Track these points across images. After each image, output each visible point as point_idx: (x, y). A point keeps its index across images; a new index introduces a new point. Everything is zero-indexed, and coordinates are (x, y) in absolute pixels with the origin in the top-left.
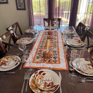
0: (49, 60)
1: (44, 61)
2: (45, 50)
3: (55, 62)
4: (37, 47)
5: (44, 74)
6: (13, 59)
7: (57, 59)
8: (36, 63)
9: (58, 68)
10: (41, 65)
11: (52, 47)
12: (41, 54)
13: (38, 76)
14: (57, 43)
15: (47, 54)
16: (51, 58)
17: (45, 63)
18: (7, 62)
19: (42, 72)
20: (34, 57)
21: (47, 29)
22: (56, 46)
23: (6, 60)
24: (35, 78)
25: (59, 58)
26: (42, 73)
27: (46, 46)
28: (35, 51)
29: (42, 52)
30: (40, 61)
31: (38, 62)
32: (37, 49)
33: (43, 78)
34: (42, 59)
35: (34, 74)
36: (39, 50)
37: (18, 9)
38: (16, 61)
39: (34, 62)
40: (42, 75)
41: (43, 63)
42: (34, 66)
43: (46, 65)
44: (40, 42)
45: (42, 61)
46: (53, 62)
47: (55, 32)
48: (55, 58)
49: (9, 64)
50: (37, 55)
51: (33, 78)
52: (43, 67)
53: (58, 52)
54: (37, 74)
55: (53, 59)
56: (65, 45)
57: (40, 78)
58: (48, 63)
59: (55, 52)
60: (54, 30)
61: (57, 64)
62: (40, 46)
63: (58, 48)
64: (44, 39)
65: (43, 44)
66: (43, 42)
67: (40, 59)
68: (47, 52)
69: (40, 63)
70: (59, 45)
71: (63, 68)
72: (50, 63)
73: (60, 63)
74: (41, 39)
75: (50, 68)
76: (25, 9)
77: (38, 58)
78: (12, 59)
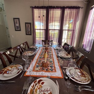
0: (46, 69)
1: (43, 70)
2: (43, 61)
3: (52, 71)
4: (37, 58)
5: (43, 83)
6: (17, 68)
7: (53, 67)
8: (35, 71)
9: (55, 76)
10: (40, 74)
11: (49, 58)
12: (40, 63)
13: (37, 85)
14: (52, 55)
15: (45, 64)
16: (49, 67)
17: (43, 71)
18: (11, 70)
19: (41, 80)
20: (34, 66)
21: (44, 46)
22: (51, 58)
23: (10, 69)
24: (34, 88)
25: (55, 67)
26: (41, 82)
27: (44, 57)
28: (36, 61)
29: (41, 62)
30: (39, 69)
31: (37, 71)
32: (37, 60)
33: (42, 87)
34: (41, 67)
35: (33, 83)
36: (39, 60)
37: (26, 34)
38: (18, 69)
39: (34, 70)
40: (40, 84)
41: (42, 71)
42: (34, 75)
43: (44, 73)
44: (40, 54)
45: (41, 70)
46: (50, 71)
47: (50, 48)
48: (51, 67)
49: (12, 73)
50: (37, 65)
51: (32, 88)
52: (42, 75)
53: (54, 62)
54: (36, 83)
55: (50, 68)
56: (58, 57)
57: (39, 88)
58: (46, 72)
59: (51, 62)
60: (49, 47)
61: (53, 72)
62: (40, 57)
63: (53, 59)
64: (43, 53)
65: (42, 56)
66: (42, 54)
67: (39, 68)
68: (45, 62)
69: (39, 71)
70: (54, 57)
71: (59, 76)
72: (48, 72)
73: (55, 71)
74: (40, 52)
75: (48, 77)
76: (31, 35)
77: (37, 67)
78: (15, 68)
